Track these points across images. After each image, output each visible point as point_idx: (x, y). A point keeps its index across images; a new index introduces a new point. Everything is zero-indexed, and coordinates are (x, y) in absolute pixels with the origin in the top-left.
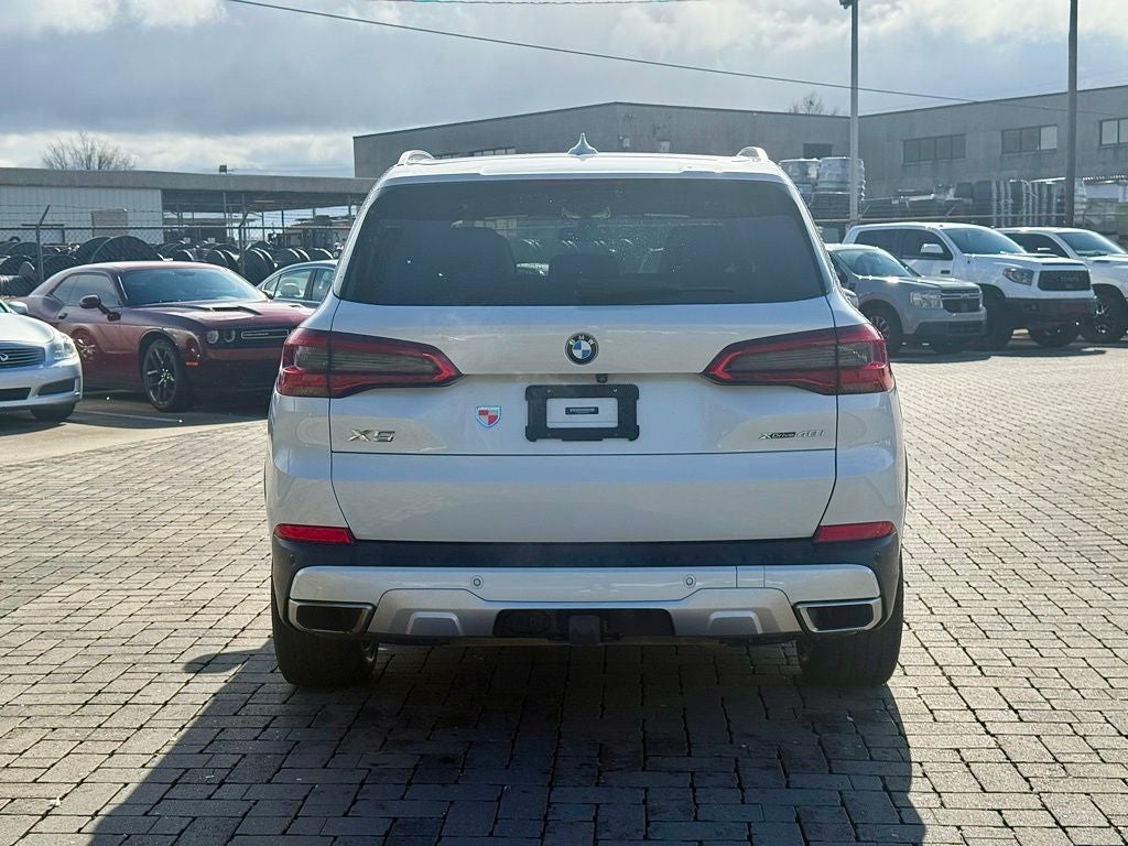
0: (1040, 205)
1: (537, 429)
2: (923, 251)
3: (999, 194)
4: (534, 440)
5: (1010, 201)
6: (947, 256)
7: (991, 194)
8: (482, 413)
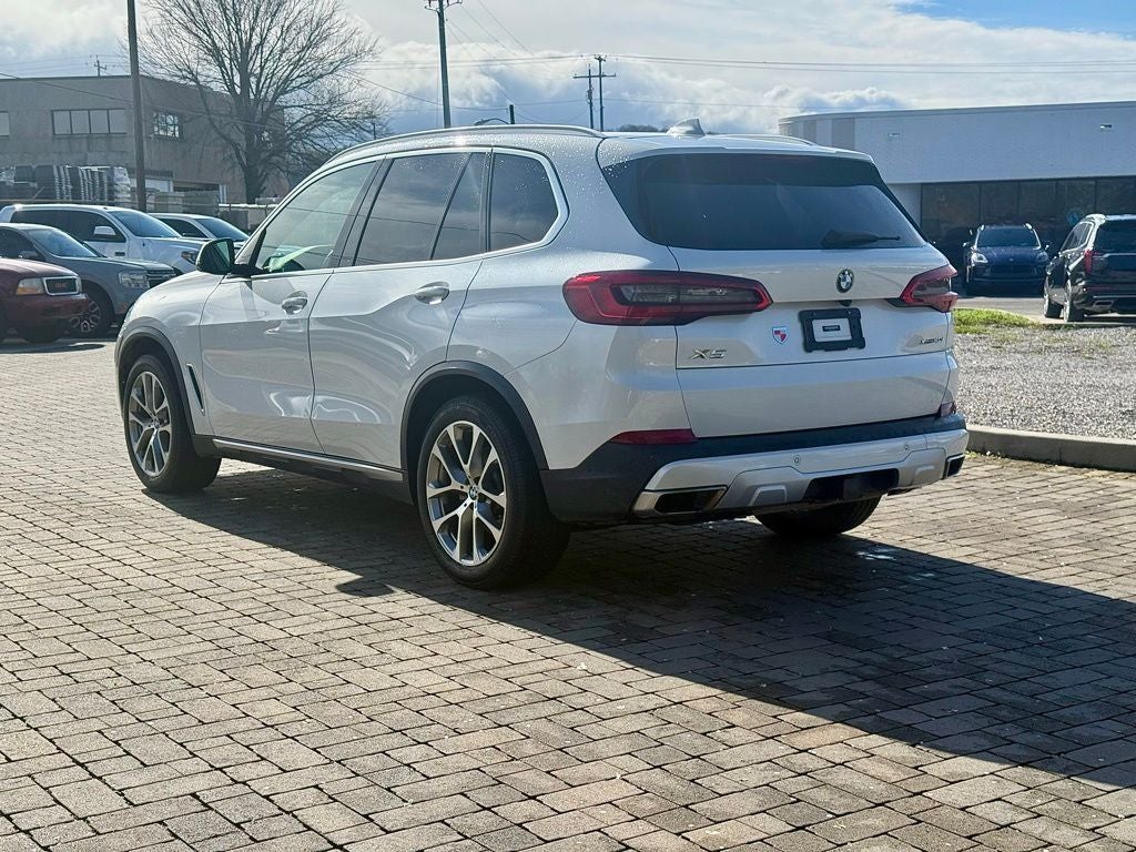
0: (94, 191)
1: (810, 344)
2: (96, 232)
3: (60, 178)
4: (810, 351)
5: (70, 187)
6: (119, 238)
7: (54, 177)
8: (778, 332)
